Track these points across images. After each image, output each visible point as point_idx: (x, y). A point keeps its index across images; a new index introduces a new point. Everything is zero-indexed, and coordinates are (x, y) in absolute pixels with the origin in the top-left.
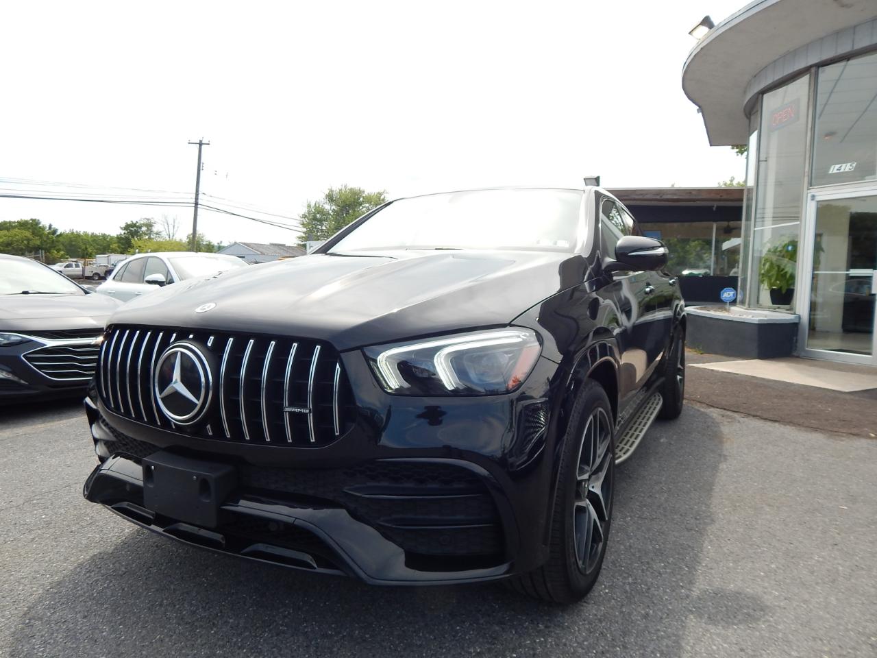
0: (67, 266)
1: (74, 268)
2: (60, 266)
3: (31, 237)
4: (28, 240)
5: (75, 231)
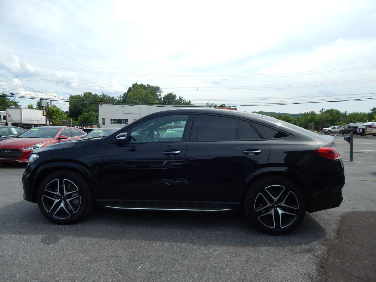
0: (333, 128)
1: (336, 129)
2: (331, 128)
3: (329, 116)
4: (328, 117)
5: (356, 112)
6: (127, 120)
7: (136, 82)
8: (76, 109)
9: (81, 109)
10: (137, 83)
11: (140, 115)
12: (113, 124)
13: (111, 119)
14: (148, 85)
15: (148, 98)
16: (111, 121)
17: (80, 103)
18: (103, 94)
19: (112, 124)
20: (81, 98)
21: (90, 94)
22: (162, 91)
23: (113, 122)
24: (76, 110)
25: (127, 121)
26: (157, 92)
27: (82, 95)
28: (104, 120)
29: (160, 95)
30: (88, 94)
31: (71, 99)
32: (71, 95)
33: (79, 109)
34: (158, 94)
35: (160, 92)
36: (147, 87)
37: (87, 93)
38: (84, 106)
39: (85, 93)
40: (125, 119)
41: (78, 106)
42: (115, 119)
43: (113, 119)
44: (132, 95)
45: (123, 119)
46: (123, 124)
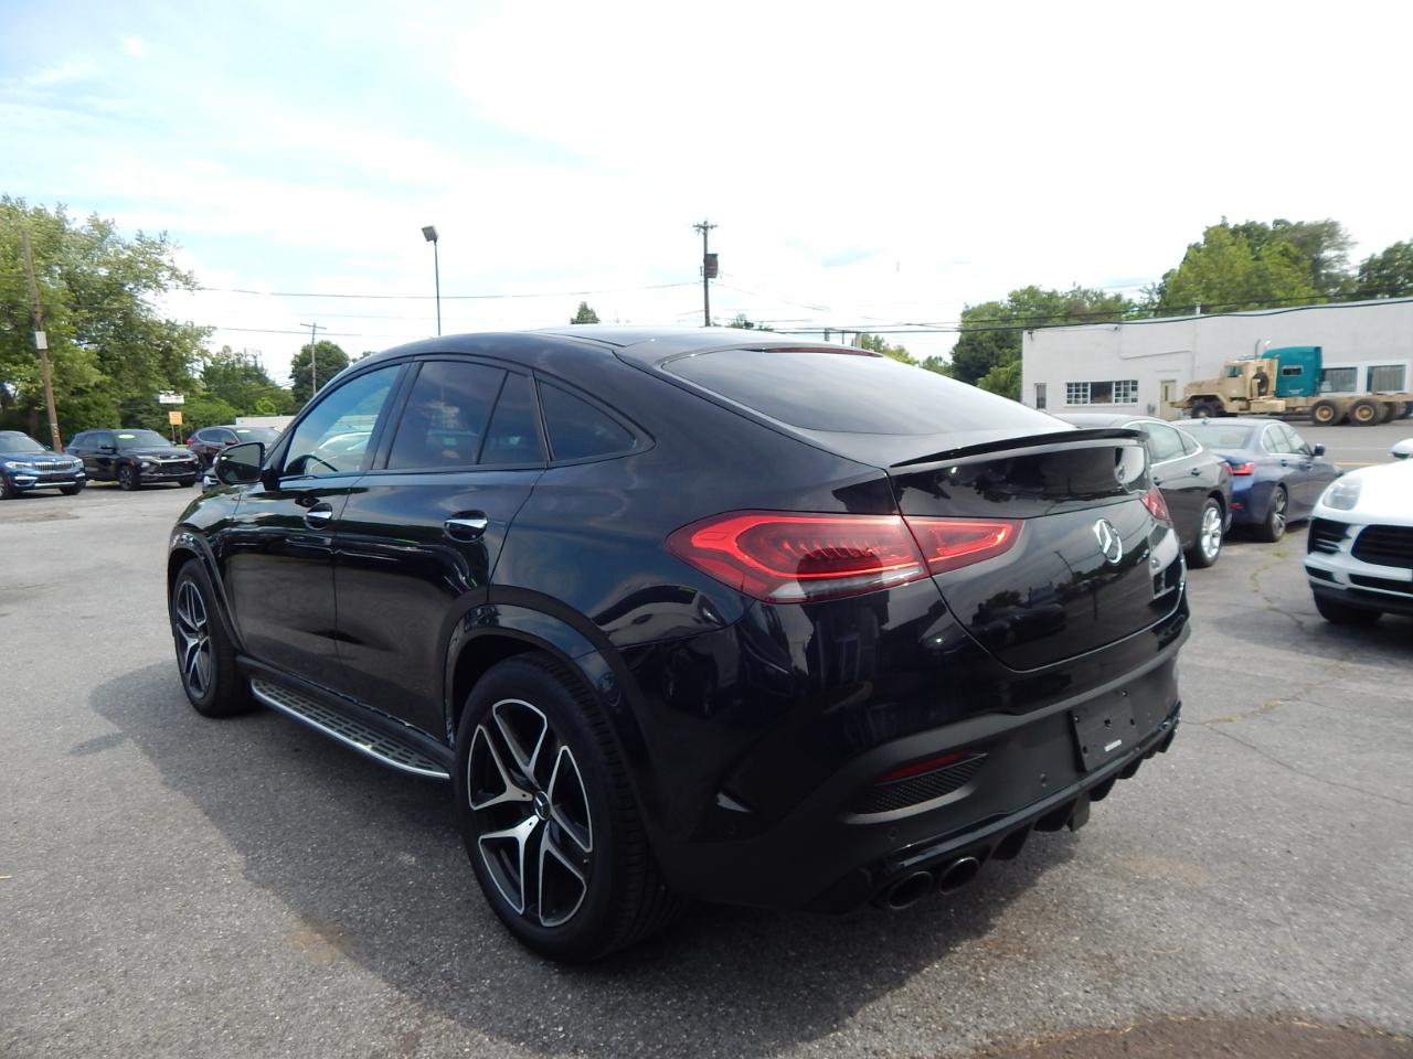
6: (1135, 382)
7: (1224, 217)
8: (973, 354)
9: (992, 354)
10: (1228, 221)
11: (1193, 358)
12: (1076, 402)
13: (1069, 385)
14: (1277, 222)
15: (1263, 278)
16: (1069, 391)
17: (989, 333)
18: (1079, 287)
19: (1073, 405)
20: (1002, 311)
21: (1032, 292)
22: (1350, 240)
23: (1077, 396)
24: (973, 359)
25: (1134, 389)
26: (1327, 247)
27: (1006, 302)
28: (1041, 388)
29: (1341, 259)
30: (1026, 297)
31: (968, 318)
32: (967, 307)
33: (985, 355)
34: (1328, 254)
35: (1342, 243)
36: (1274, 232)
37: (1023, 292)
38: (1004, 341)
39: (1015, 292)
40: (1126, 382)
41: (980, 344)
42: (1085, 384)
43: (1077, 385)
44: (1189, 274)
45: (1118, 383)
46: (1116, 401)
